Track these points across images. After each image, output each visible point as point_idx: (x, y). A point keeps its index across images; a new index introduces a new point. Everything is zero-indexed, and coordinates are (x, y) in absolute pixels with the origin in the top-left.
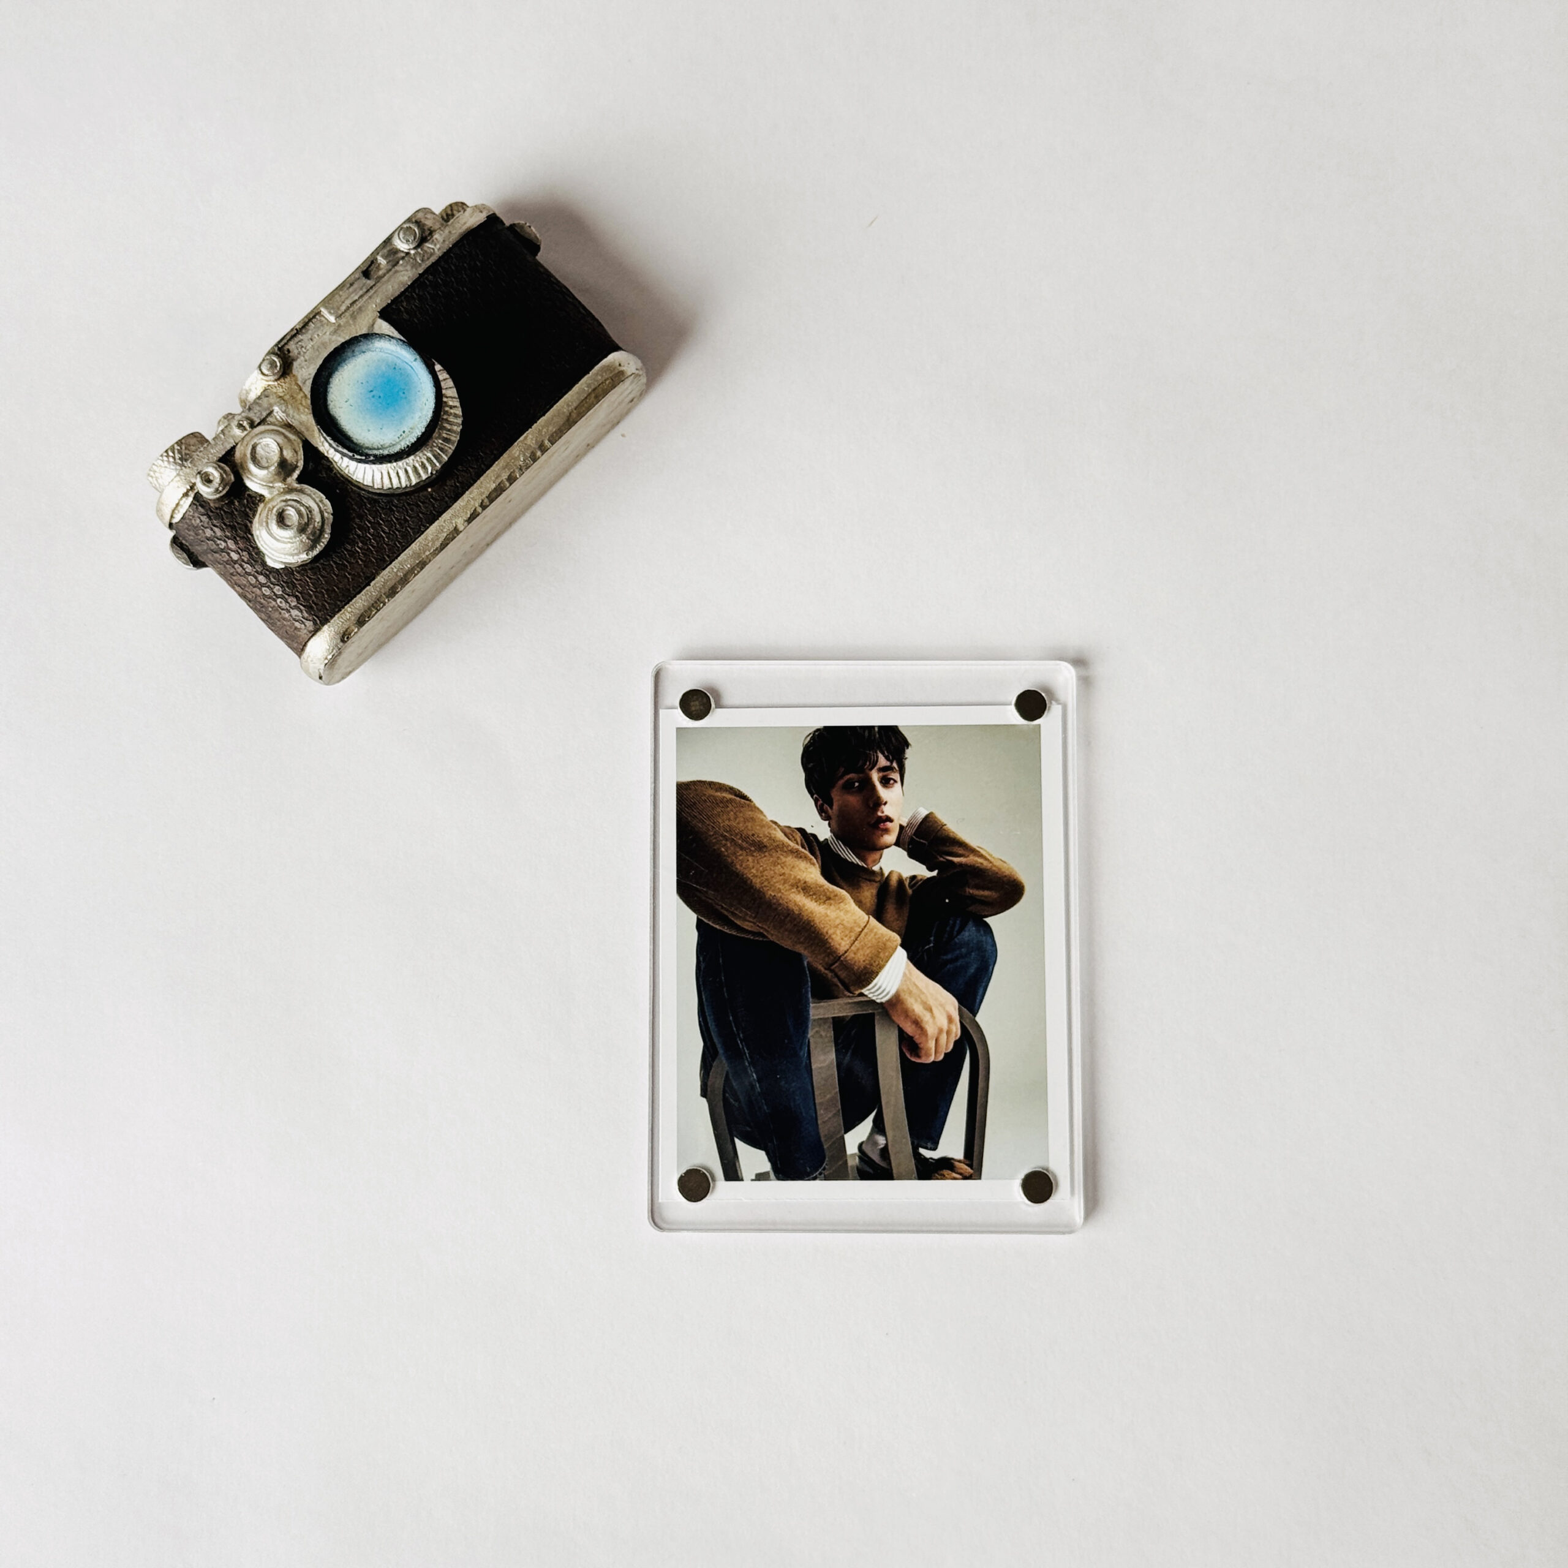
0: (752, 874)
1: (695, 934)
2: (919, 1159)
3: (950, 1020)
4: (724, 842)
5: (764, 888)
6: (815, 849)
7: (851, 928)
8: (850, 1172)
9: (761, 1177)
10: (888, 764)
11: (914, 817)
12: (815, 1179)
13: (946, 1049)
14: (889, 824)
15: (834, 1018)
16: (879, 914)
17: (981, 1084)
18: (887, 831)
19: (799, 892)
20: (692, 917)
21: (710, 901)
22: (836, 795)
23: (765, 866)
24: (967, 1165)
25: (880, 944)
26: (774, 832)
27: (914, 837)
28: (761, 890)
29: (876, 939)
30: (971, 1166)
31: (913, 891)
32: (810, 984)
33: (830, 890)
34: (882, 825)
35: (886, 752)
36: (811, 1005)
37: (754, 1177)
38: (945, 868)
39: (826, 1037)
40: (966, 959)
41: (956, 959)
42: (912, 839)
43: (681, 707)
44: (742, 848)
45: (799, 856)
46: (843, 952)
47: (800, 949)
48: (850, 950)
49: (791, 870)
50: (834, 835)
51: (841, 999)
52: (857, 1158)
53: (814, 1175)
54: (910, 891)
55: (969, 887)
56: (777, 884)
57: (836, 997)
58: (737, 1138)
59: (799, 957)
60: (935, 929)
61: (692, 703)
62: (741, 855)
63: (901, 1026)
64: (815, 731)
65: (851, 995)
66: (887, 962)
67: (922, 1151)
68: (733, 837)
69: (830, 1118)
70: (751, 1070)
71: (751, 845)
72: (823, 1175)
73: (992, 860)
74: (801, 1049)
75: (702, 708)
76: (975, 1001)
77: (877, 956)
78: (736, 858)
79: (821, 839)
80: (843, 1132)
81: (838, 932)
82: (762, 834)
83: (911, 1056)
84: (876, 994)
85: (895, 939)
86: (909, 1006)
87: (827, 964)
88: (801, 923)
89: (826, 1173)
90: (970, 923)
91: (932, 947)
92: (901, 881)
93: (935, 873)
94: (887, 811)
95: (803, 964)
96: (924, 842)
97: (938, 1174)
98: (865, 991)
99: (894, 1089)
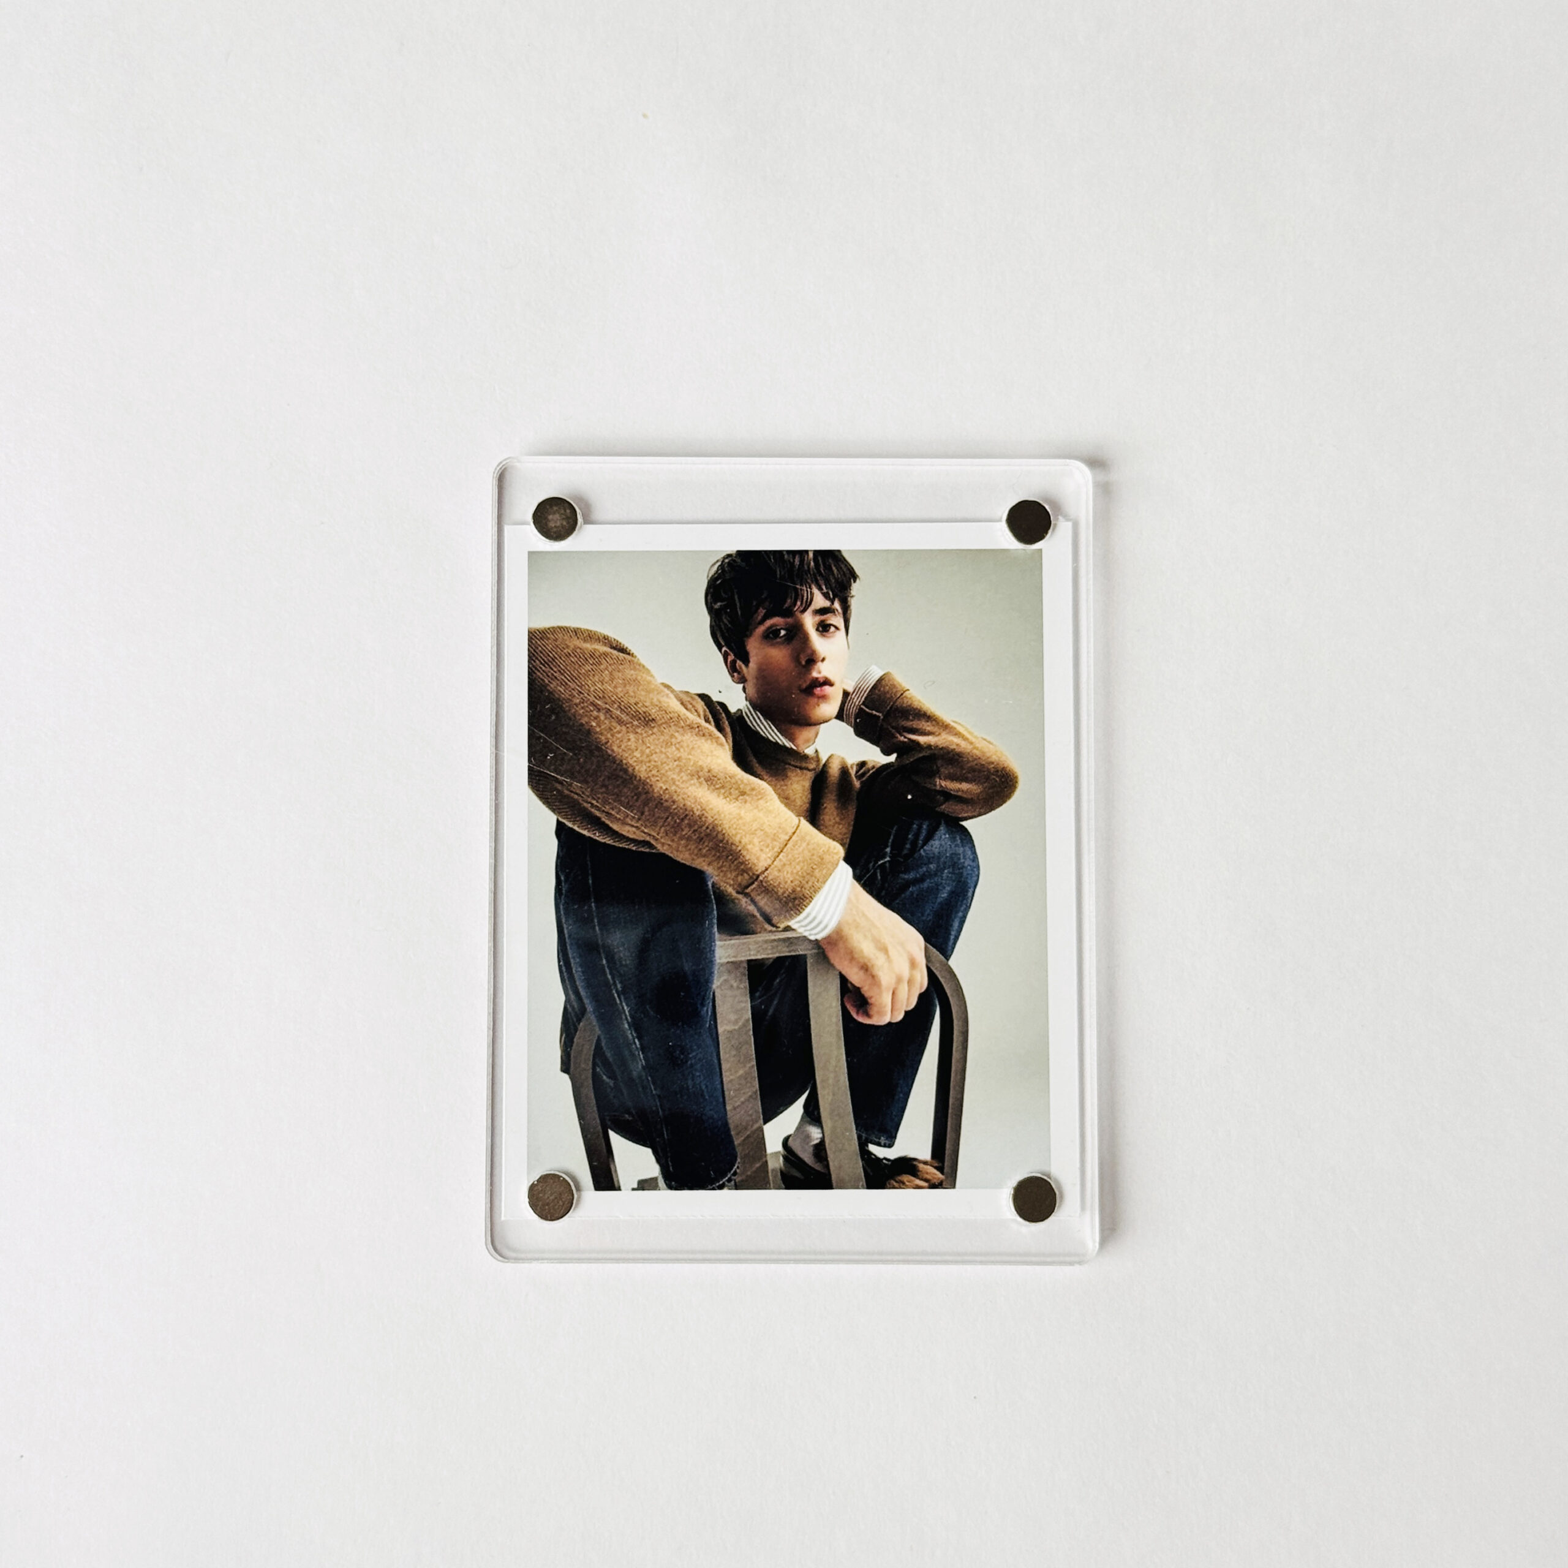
0: (635, 759)
1: (554, 843)
2: (869, 1159)
3: (913, 964)
4: (595, 713)
5: (653, 779)
6: (724, 723)
7: (775, 835)
8: (771, 1178)
9: (644, 1185)
10: (827, 604)
11: (863, 678)
12: (721, 1187)
13: (907, 1006)
14: (827, 689)
15: (749, 962)
16: (814, 815)
17: (956, 1055)
18: (824, 698)
19: (701, 783)
20: (549, 819)
21: (576, 797)
22: (754, 646)
23: (652, 748)
24: (936, 1168)
25: (814, 857)
26: (664, 699)
27: (862, 706)
28: (648, 781)
29: (809, 851)
30: (941, 1169)
31: (861, 783)
32: (715, 912)
33: (745, 781)
34: (818, 691)
35: (824, 587)
36: (718, 943)
37: (635, 1186)
38: (903, 750)
39: (738, 988)
40: (936, 879)
41: (922, 880)
42: (861, 709)
43: (534, 523)
44: (620, 722)
45: (701, 733)
46: (764, 869)
47: (701, 864)
48: (772, 866)
49: (689, 754)
50: (751, 704)
51: (759, 935)
52: (781, 1159)
53: (721, 1182)
54: (857, 784)
55: (940, 779)
56: (669, 773)
57: (754, 933)
58: (612, 1130)
59: (699, 876)
60: (892, 837)
61: (550, 517)
62: (619, 732)
63: (844, 973)
64: (724, 558)
65: (774, 929)
66: (824, 882)
67: (872, 1148)
68: (607, 706)
69: (743, 1103)
70: (633, 1036)
71: (633, 717)
72: (733, 1183)
73: (973, 740)
74: (703, 1005)
75: (565, 523)
76: (949, 939)
77: (811, 874)
78: (612, 735)
79: (733, 709)
80: (762, 1121)
81: (756, 841)
82: (648, 702)
83: (858, 1013)
84: (809, 928)
85: (835, 851)
86: (855, 944)
87: (740, 885)
88: (704, 828)
89: (738, 1178)
90: (942, 828)
91: (888, 861)
92: (844, 771)
93: (893, 758)
94: (822, 670)
95: (707, 885)
96: (877, 714)
97: (896, 1182)
98: (793, 923)
99: (833, 1062)
